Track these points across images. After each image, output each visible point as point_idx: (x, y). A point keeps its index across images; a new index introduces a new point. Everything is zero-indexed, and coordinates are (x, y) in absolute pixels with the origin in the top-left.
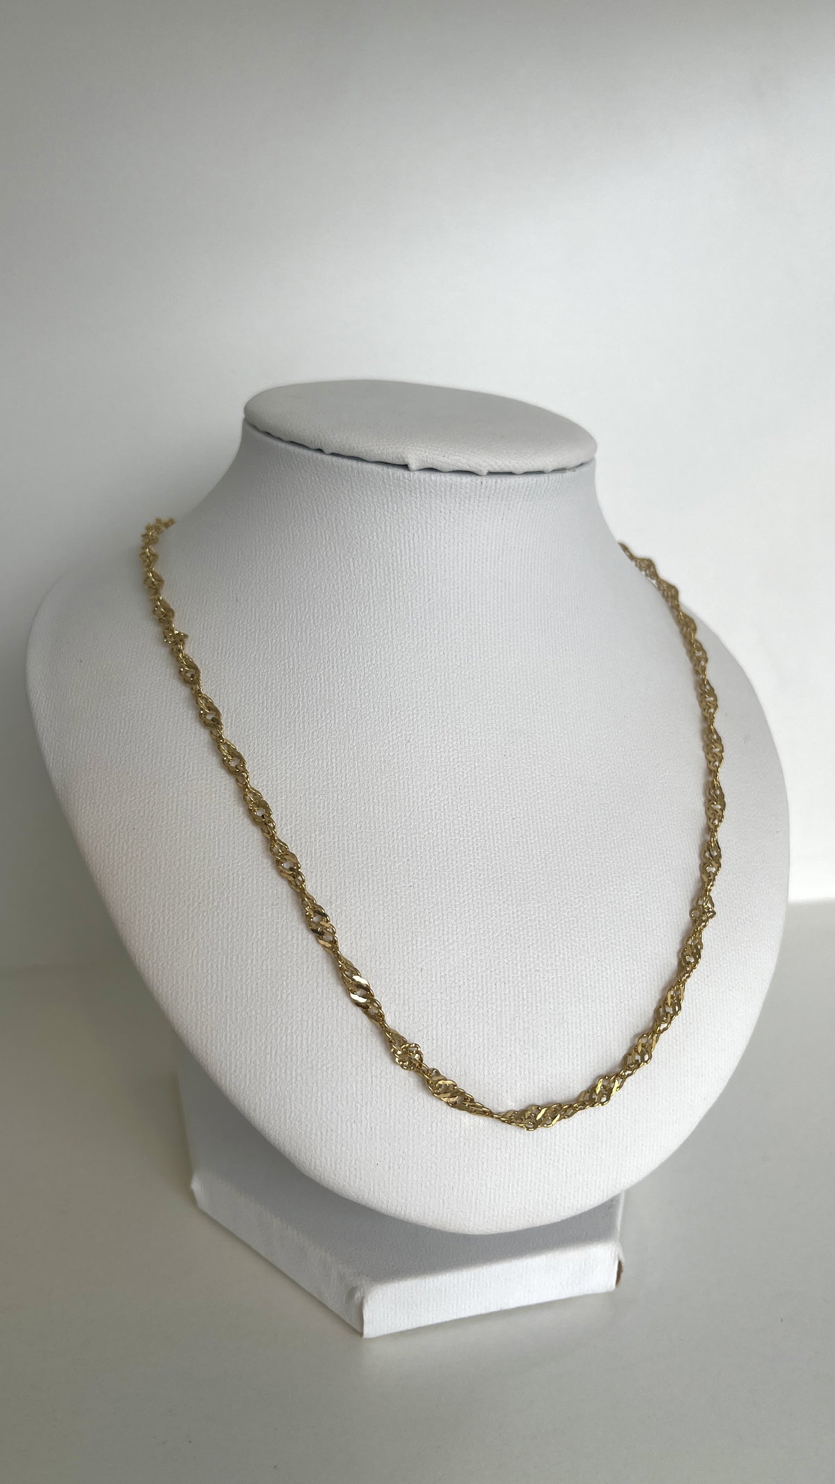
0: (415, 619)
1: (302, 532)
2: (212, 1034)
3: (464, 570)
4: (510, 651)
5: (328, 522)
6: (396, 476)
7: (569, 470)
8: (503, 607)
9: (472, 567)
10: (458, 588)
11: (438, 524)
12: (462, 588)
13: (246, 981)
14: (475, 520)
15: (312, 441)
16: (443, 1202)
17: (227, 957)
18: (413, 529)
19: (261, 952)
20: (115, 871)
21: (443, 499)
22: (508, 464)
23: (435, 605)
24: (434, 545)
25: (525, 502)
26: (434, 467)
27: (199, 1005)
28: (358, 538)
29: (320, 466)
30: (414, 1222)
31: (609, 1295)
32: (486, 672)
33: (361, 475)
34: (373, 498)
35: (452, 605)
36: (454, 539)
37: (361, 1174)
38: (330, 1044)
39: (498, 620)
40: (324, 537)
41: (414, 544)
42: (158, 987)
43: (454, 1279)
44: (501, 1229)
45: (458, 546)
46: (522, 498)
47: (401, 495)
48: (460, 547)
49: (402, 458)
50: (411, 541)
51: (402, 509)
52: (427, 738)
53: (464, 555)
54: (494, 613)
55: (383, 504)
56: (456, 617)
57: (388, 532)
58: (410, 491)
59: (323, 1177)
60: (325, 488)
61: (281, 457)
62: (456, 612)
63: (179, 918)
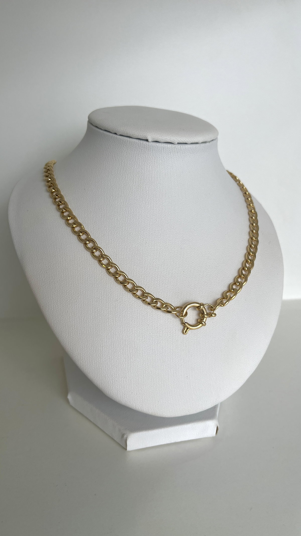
0: (149, 198)
1: (109, 164)
2: (74, 346)
3: (168, 180)
4: (184, 210)
5: (118, 161)
6: (143, 144)
7: (208, 142)
8: (182, 193)
9: (171, 178)
10: (166, 186)
11: (159, 162)
12: (167, 186)
13: (86, 328)
14: (172, 161)
15: (112, 130)
16: (155, 406)
17: (80, 320)
18: (149, 164)
19: (92, 318)
20: (40, 288)
21: (161, 153)
22: (185, 140)
23: (157, 192)
24: (157, 170)
25: (191, 154)
26: (158, 141)
27: (70, 336)
28: (129, 167)
29: (115, 140)
30: (145, 413)
31: (213, 438)
32: (175, 217)
33: (131, 143)
34: (135, 152)
35: (163, 193)
36: (164, 168)
37: (126, 396)
38: (116, 350)
39: (180, 198)
40: (116, 166)
41: (150, 169)
42: (55, 329)
43: (159, 431)
44: (175, 415)
45: (166, 170)
47: (145, 151)
49: (146, 137)
50: (149, 168)
51: (146, 157)
52: (153, 241)
53: (168, 174)
54: (179, 196)
55: (138, 154)
56: (165, 197)
57: (140, 164)
58: (149, 150)
59: (113, 397)
60: (117, 148)
61: (101, 136)
62: (165, 195)
63: (63, 305)
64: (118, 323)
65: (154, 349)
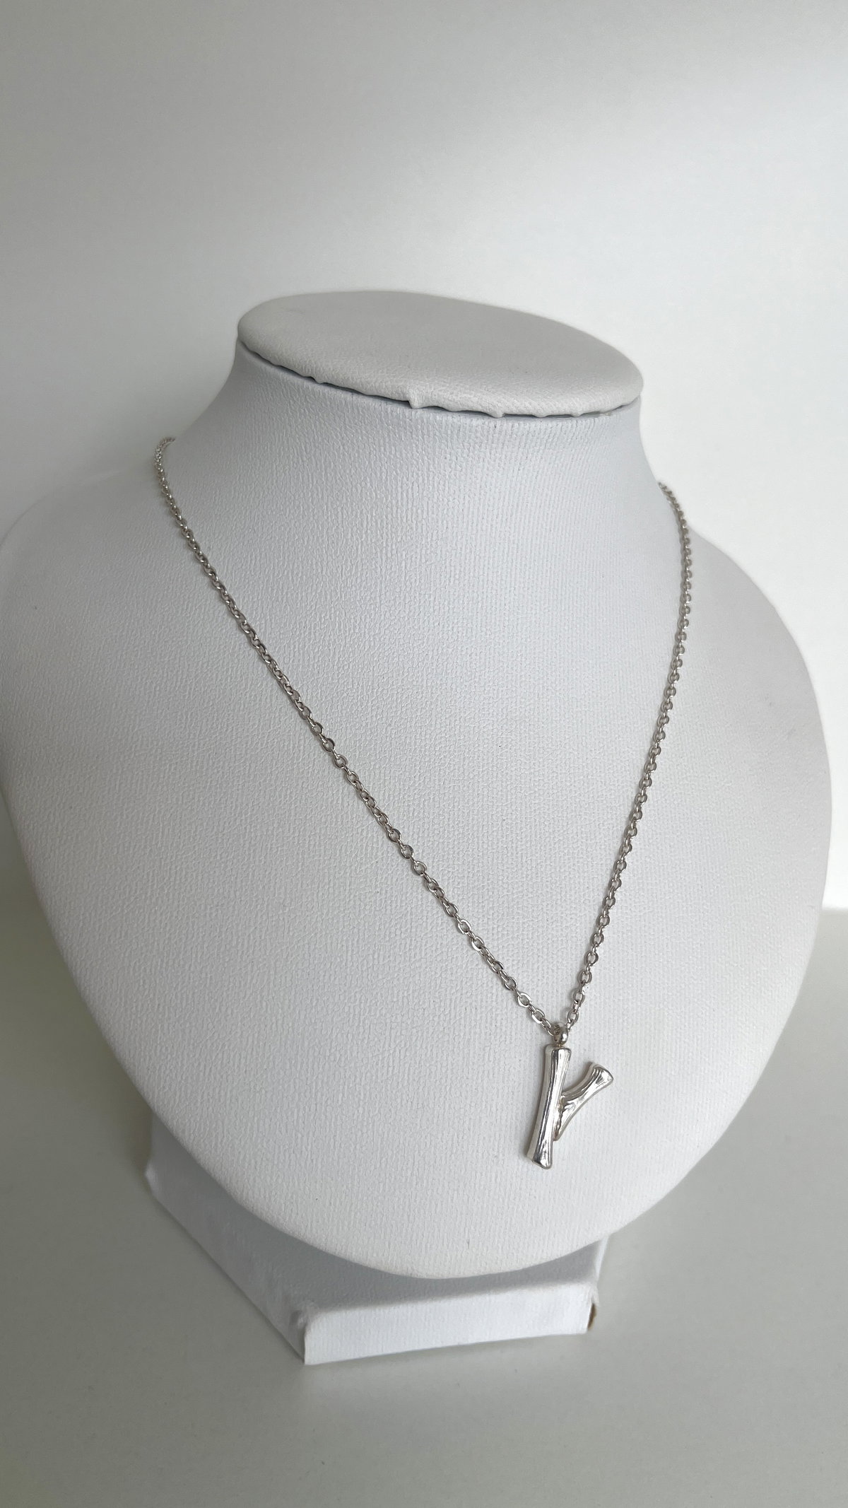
0: (408, 583)
1: (287, 472)
2: (140, 1045)
3: (470, 528)
4: (518, 624)
5: (317, 464)
6: (395, 414)
7: (604, 413)
8: (513, 573)
9: (479, 526)
10: (461, 548)
11: (442, 472)
13: (181, 990)
14: (485, 469)
15: (302, 368)
16: (389, 1244)
17: (162, 961)
18: (412, 476)
19: (201, 957)
20: (47, 855)
21: (450, 444)
22: (527, 404)
23: (433, 567)
24: (436, 497)
25: (547, 450)
26: (440, 406)
27: (129, 1012)
28: (349, 484)
29: (310, 398)
31: (579, 1338)
32: (488, 648)
33: (356, 411)
34: (368, 437)
35: (453, 568)
36: (460, 490)
37: (297, 1208)
38: (271, 1064)
40: (310, 479)
41: (413, 494)
45: (464, 499)
46: (542, 447)
47: (400, 436)
48: (466, 502)
49: (404, 394)
50: (410, 490)
51: (401, 452)
52: (410, 722)
53: (471, 510)
54: (502, 580)
55: (380, 446)
56: (457, 582)
57: (384, 478)
58: (411, 433)
59: (255, 1208)
60: (315, 426)
61: (269, 383)
62: (457, 577)
63: (111, 913)
64: (284, 977)
65: (394, 1068)
